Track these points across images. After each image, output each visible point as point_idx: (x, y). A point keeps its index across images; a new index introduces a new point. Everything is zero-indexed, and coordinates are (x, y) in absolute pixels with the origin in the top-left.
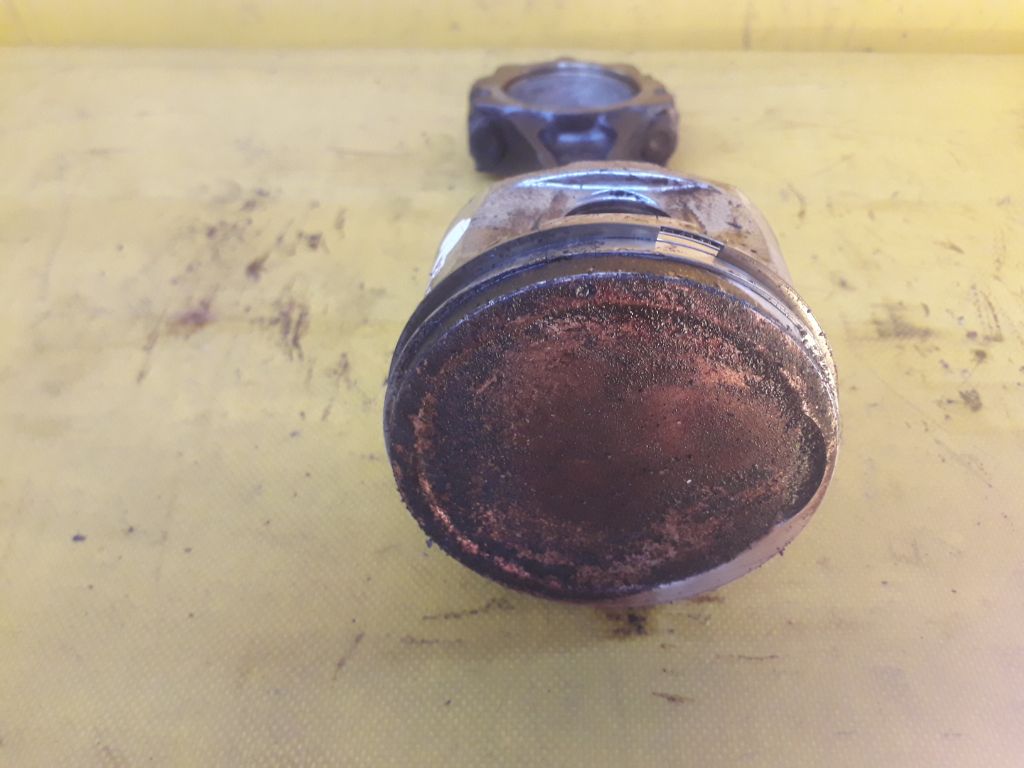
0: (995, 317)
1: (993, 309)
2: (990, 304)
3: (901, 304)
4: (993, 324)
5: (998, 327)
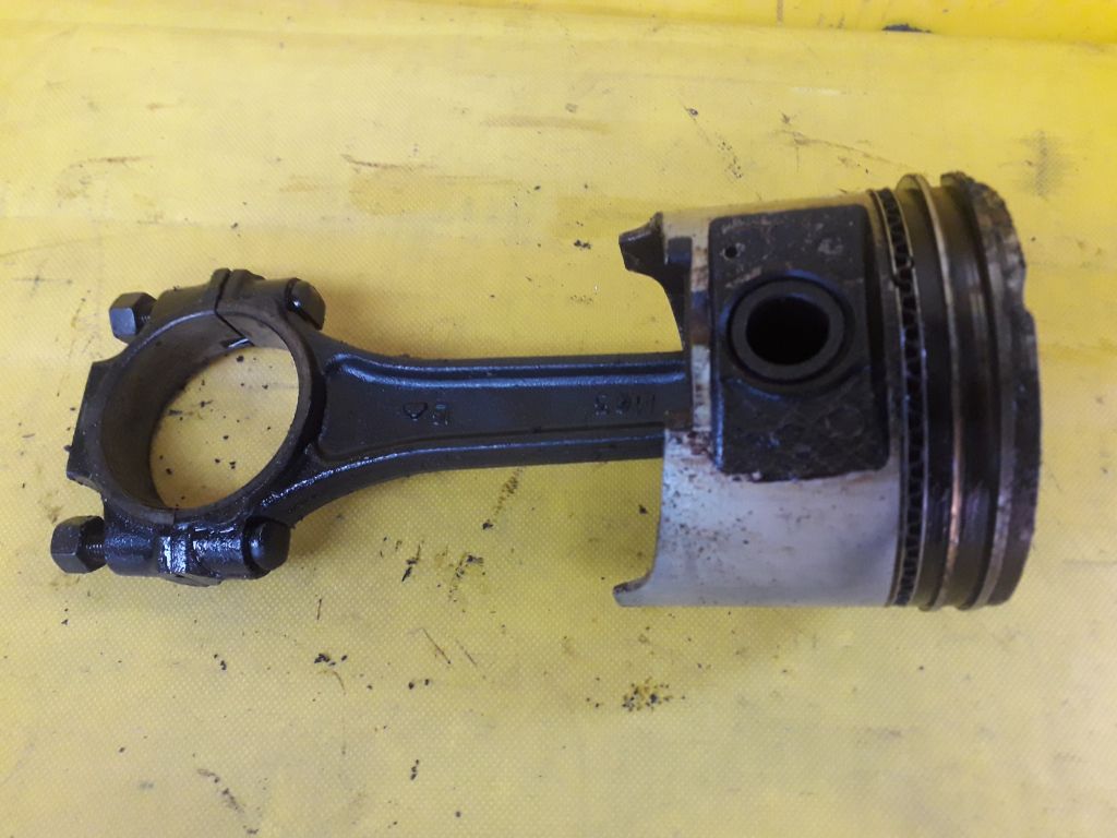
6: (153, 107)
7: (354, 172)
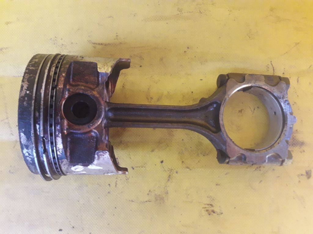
3: (297, 130)
6: (7, 23)
7: (94, 48)
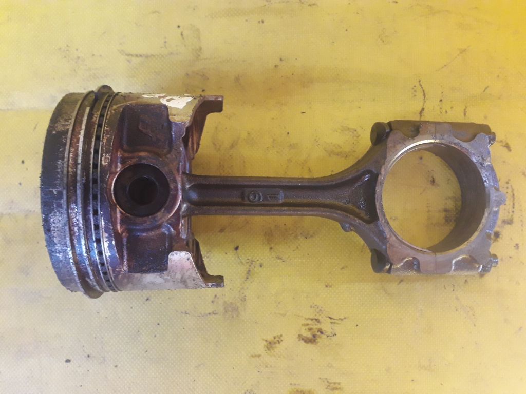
0: (514, 204)
1: (514, 200)
2: (513, 195)
4: (511, 210)
5: (513, 212)
